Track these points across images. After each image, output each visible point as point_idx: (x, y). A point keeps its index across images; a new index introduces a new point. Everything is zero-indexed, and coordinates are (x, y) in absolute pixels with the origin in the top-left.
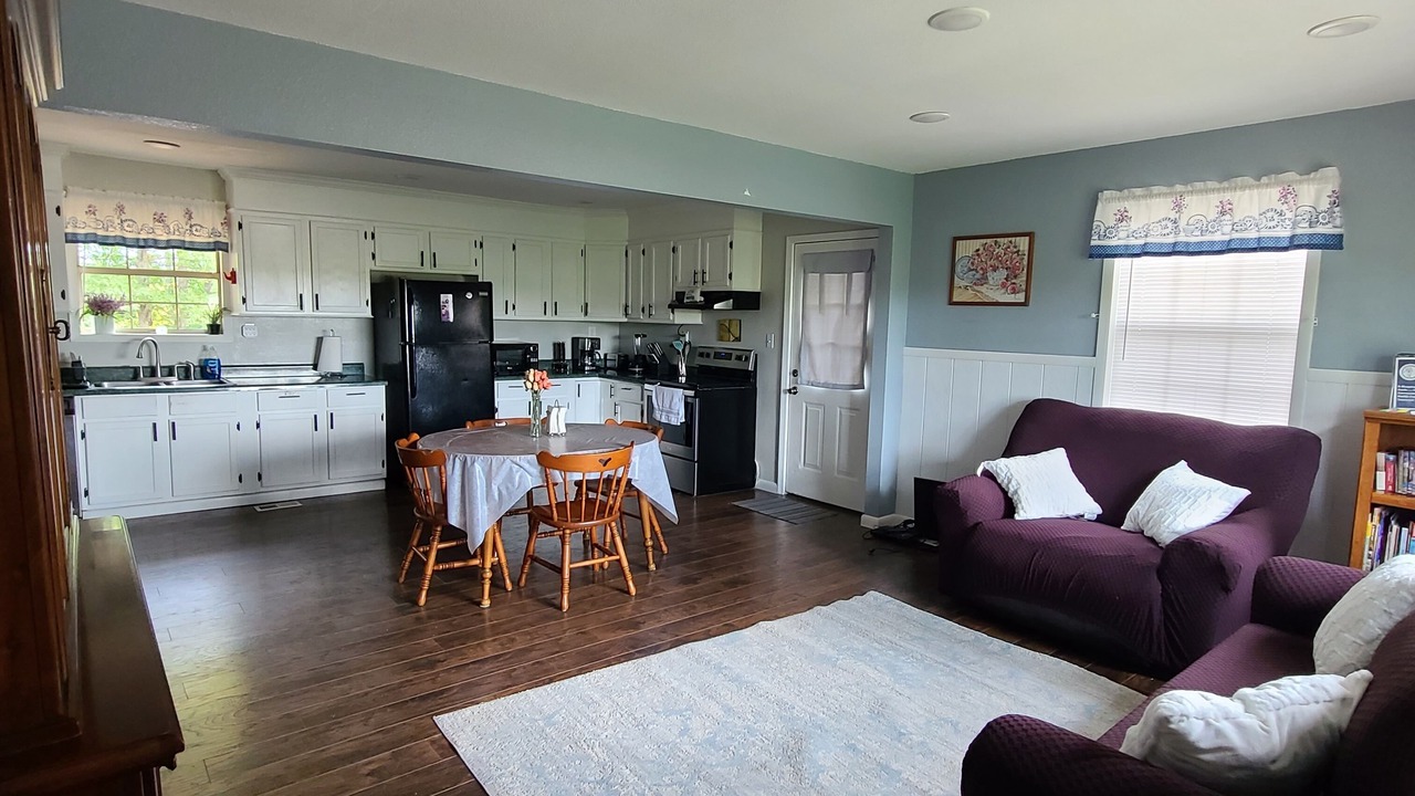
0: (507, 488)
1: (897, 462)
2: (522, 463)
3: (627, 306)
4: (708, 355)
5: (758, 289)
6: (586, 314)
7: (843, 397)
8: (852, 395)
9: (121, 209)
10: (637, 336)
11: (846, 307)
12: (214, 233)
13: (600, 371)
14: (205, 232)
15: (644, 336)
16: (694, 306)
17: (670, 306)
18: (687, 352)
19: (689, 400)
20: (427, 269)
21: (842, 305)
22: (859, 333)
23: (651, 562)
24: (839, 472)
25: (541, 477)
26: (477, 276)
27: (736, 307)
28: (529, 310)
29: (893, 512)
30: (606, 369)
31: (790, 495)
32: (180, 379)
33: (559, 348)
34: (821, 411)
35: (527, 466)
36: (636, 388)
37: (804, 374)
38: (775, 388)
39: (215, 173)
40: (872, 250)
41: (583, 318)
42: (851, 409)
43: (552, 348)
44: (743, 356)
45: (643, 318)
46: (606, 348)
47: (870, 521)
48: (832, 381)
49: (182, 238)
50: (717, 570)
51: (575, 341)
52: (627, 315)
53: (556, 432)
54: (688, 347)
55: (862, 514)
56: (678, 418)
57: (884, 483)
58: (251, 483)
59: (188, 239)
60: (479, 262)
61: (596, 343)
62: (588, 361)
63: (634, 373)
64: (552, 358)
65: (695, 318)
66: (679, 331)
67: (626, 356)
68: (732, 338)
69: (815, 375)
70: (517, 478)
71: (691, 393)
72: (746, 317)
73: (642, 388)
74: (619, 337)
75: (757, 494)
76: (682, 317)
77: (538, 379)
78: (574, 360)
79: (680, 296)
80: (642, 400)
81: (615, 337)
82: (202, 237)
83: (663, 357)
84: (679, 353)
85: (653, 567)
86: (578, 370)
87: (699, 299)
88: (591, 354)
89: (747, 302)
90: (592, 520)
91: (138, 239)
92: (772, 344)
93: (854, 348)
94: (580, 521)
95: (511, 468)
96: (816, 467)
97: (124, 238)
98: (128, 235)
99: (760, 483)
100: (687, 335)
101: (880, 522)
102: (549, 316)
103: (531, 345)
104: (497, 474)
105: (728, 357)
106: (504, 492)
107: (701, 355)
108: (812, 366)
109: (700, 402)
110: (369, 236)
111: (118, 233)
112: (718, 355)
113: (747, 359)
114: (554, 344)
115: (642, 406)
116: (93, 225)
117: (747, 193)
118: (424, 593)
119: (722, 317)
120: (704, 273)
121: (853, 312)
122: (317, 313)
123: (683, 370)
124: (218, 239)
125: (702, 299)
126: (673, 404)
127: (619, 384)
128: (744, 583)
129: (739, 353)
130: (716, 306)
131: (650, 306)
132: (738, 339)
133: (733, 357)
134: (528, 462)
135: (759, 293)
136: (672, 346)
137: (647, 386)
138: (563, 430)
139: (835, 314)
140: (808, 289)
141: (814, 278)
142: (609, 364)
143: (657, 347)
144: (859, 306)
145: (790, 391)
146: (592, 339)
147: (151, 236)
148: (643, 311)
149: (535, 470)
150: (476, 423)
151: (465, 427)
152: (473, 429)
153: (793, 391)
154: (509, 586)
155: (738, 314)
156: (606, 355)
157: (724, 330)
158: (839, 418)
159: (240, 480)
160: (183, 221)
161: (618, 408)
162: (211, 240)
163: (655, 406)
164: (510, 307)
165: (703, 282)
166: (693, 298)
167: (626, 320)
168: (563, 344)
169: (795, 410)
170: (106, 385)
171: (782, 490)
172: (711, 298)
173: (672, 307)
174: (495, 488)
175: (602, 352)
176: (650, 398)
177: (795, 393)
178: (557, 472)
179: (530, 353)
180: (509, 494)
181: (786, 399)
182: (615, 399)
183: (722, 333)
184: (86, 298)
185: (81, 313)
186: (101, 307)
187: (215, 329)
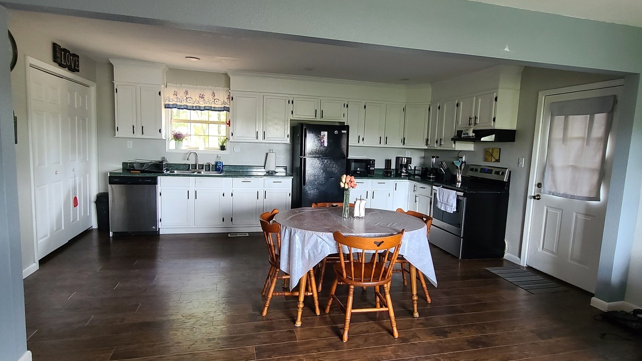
0: (314, 253)
1: (629, 260)
2: (324, 238)
3: (427, 140)
4: (476, 170)
5: (514, 127)
6: (404, 144)
7: (580, 205)
8: (588, 205)
9: (187, 93)
10: (433, 157)
11: (588, 139)
12: (224, 103)
13: (410, 176)
14: (220, 103)
15: (438, 157)
16: (468, 139)
17: (452, 139)
18: (463, 168)
19: (460, 198)
20: (318, 119)
21: (583, 138)
22: (598, 159)
23: (416, 310)
24: (572, 259)
25: (336, 247)
26: (344, 123)
27: (497, 140)
28: (371, 141)
29: (623, 299)
30: (415, 175)
31: (529, 268)
32: (206, 171)
33: (388, 162)
34: (559, 213)
35: (327, 240)
36: (428, 187)
37: (547, 186)
38: (523, 194)
39: (226, 75)
40: (615, 96)
41: (402, 146)
42: (585, 215)
43: (384, 162)
44: (501, 171)
45: (436, 147)
46: (415, 163)
47: (599, 303)
48: (570, 193)
49: (210, 105)
50: (465, 327)
51: (398, 158)
52: (427, 144)
53: (358, 216)
54: (463, 164)
55: (593, 295)
56: (452, 208)
57: (615, 276)
58: (227, 222)
59: (213, 106)
60: (346, 115)
61: (409, 160)
62: (404, 171)
63: (430, 178)
64: (384, 167)
65: (470, 147)
66: (459, 154)
67: (427, 168)
68: (493, 160)
69: (556, 187)
70: (320, 247)
71: (461, 194)
72: (505, 147)
73: (432, 188)
74: (424, 158)
75: (505, 263)
76: (459, 146)
77: (348, 181)
78: (396, 169)
79: (460, 133)
80: (431, 195)
81: (422, 157)
82: (219, 105)
83: (447, 170)
84: (457, 168)
85: (416, 315)
86: (398, 176)
87: (471, 134)
88: (406, 166)
89: (506, 136)
90: (369, 281)
91: (193, 106)
92: (523, 163)
93: (593, 170)
94: (361, 281)
95: (317, 240)
96: (552, 252)
97: (187, 106)
98: (189, 104)
99: (507, 255)
100: (464, 158)
101: (609, 307)
102: (382, 145)
103: (371, 160)
104: (308, 242)
105: (490, 171)
106: (312, 255)
107: (472, 170)
108: (554, 181)
109: (467, 200)
110: (291, 102)
111: (185, 104)
112: (483, 170)
113: (503, 174)
114: (386, 160)
115: (431, 198)
116: (176, 100)
117: (507, 49)
118: (266, 308)
119: (487, 146)
120: (476, 118)
121: (593, 144)
122: (264, 141)
123: (460, 179)
124: (225, 106)
125: (474, 134)
126: (449, 199)
127: (419, 185)
128: (485, 344)
129: (497, 170)
130: (482, 139)
131: (441, 140)
132: (498, 161)
133: (493, 172)
134: (328, 237)
135: (515, 130)
136: (453, 163)
137: (434, 187)
138: (363, 214)
139: (576, 145)
140: (555, 127)
141: (559, 120)
142: (416, 172)
143: (444, 164)
144: (599, 139)
145: (534, 197)
146: (407, 158)
147: (198, 105)
148: (437, 142)
149: (333, 243)
150: (319, 204)
151: (311, 206)
152: (316, 208)
153: (537, 197)
154: (318, 313)
155: (499, 145)
156: (415, 167)
157: (488, 155)
158: (575, 220)
159: (223, 220)
160: (211, 97)
161: (418, 198)
162: (223, 106)
163: (438, 200)
164: (361, 139)
165: (475, 124)
166: (468, 134)
167: (427, 148)
168: (390, 160)
169: (537, 212)
170: (176, 172)
171: (524, 262)
172: (479, 134)
173: (455, 140)
174: (306, 251)
175: (412, 166)
176: (435, 194)
177: (538, 199)
178: (346, 246)
179: (370, 164)
180: (315, 257)
181: (531, 203)
182: (417, 193)
183: (487, 157)
184: (173, 133)
185: (170, 139)
186: (178, 137)
187: (223, 148)
